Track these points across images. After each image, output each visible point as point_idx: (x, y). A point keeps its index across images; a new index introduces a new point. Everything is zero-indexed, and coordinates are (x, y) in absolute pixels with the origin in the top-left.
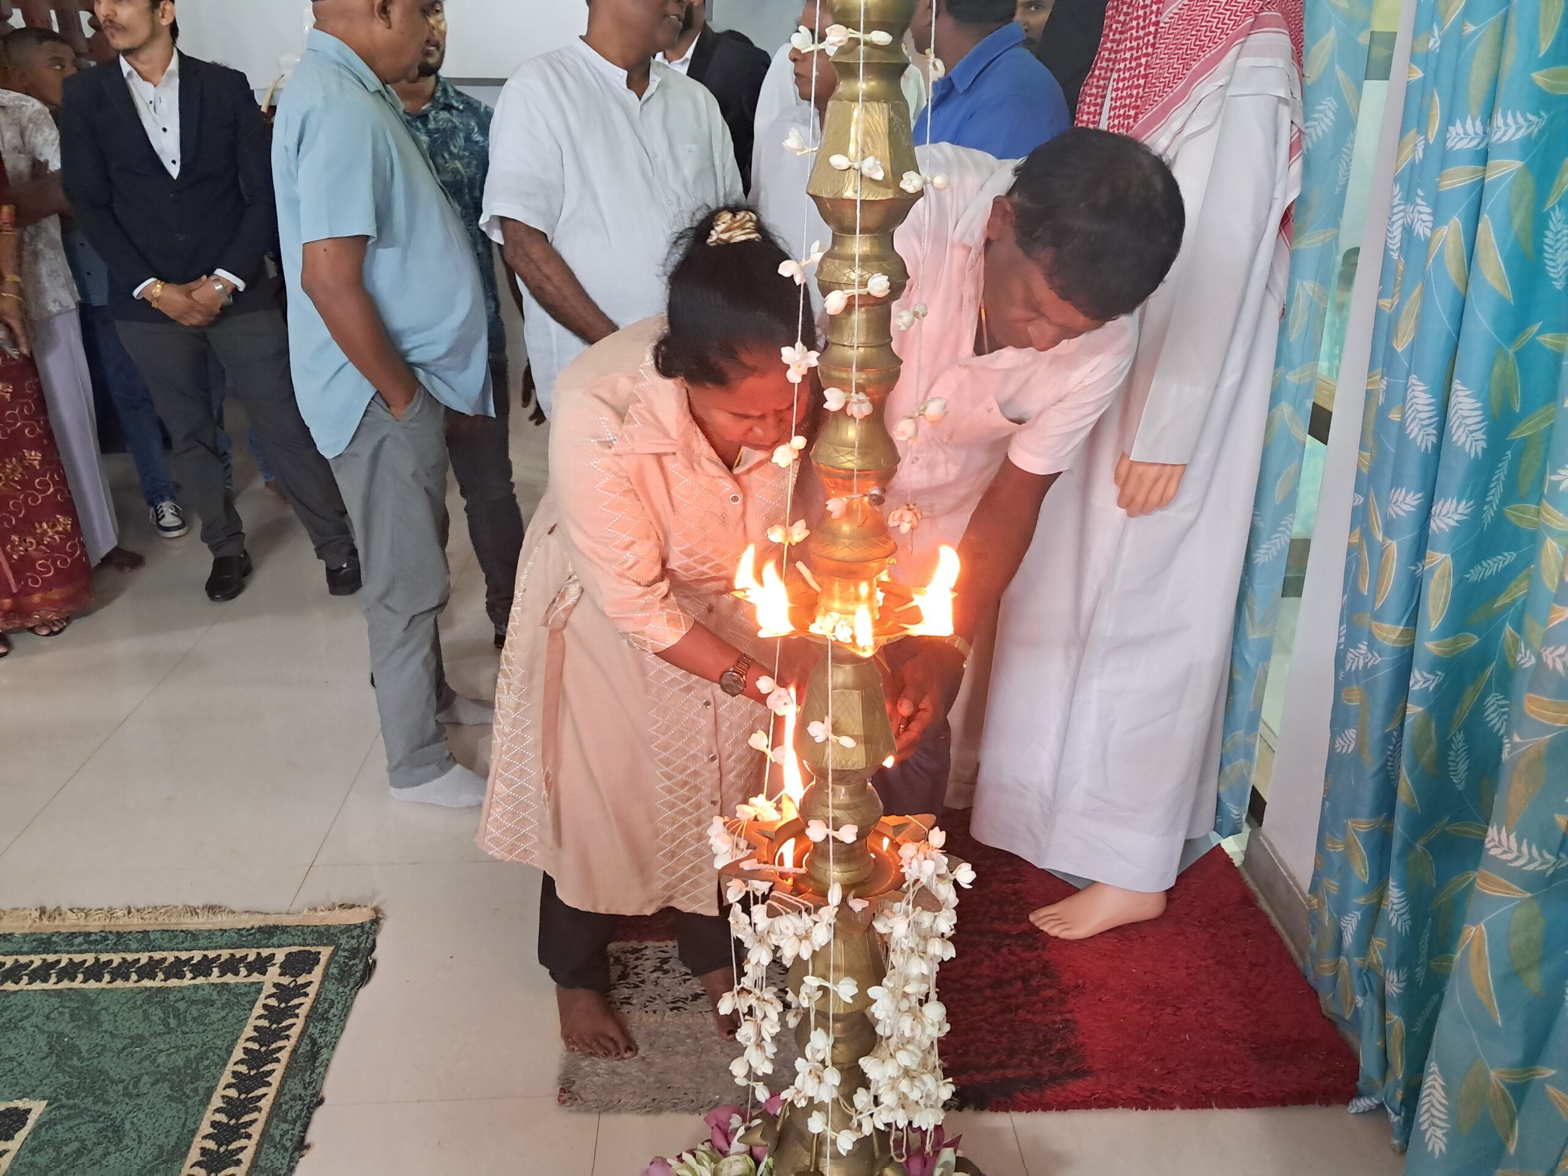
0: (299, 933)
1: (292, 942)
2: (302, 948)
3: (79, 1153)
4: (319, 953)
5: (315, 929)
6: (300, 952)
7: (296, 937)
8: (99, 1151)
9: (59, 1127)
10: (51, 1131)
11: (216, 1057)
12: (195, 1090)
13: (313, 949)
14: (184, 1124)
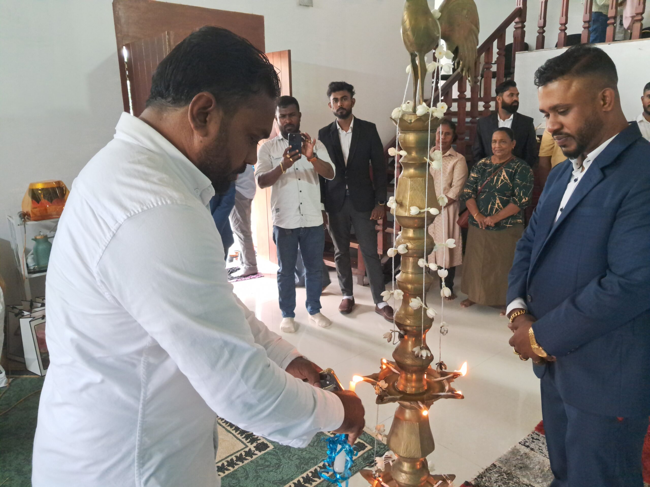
0: (367, 437)
1: (363, 439)
2: (364, 442)
3: (268, 466)
4: (367, 447)
5: (373, 438)
6: (362, 443)
7: (365, 438)
8: (271, 469)
9: (270, 456)
10: (268, 456)
11: (316, 461)
12: (303, 468)
13: (366, 444)
14: (293, 476)
